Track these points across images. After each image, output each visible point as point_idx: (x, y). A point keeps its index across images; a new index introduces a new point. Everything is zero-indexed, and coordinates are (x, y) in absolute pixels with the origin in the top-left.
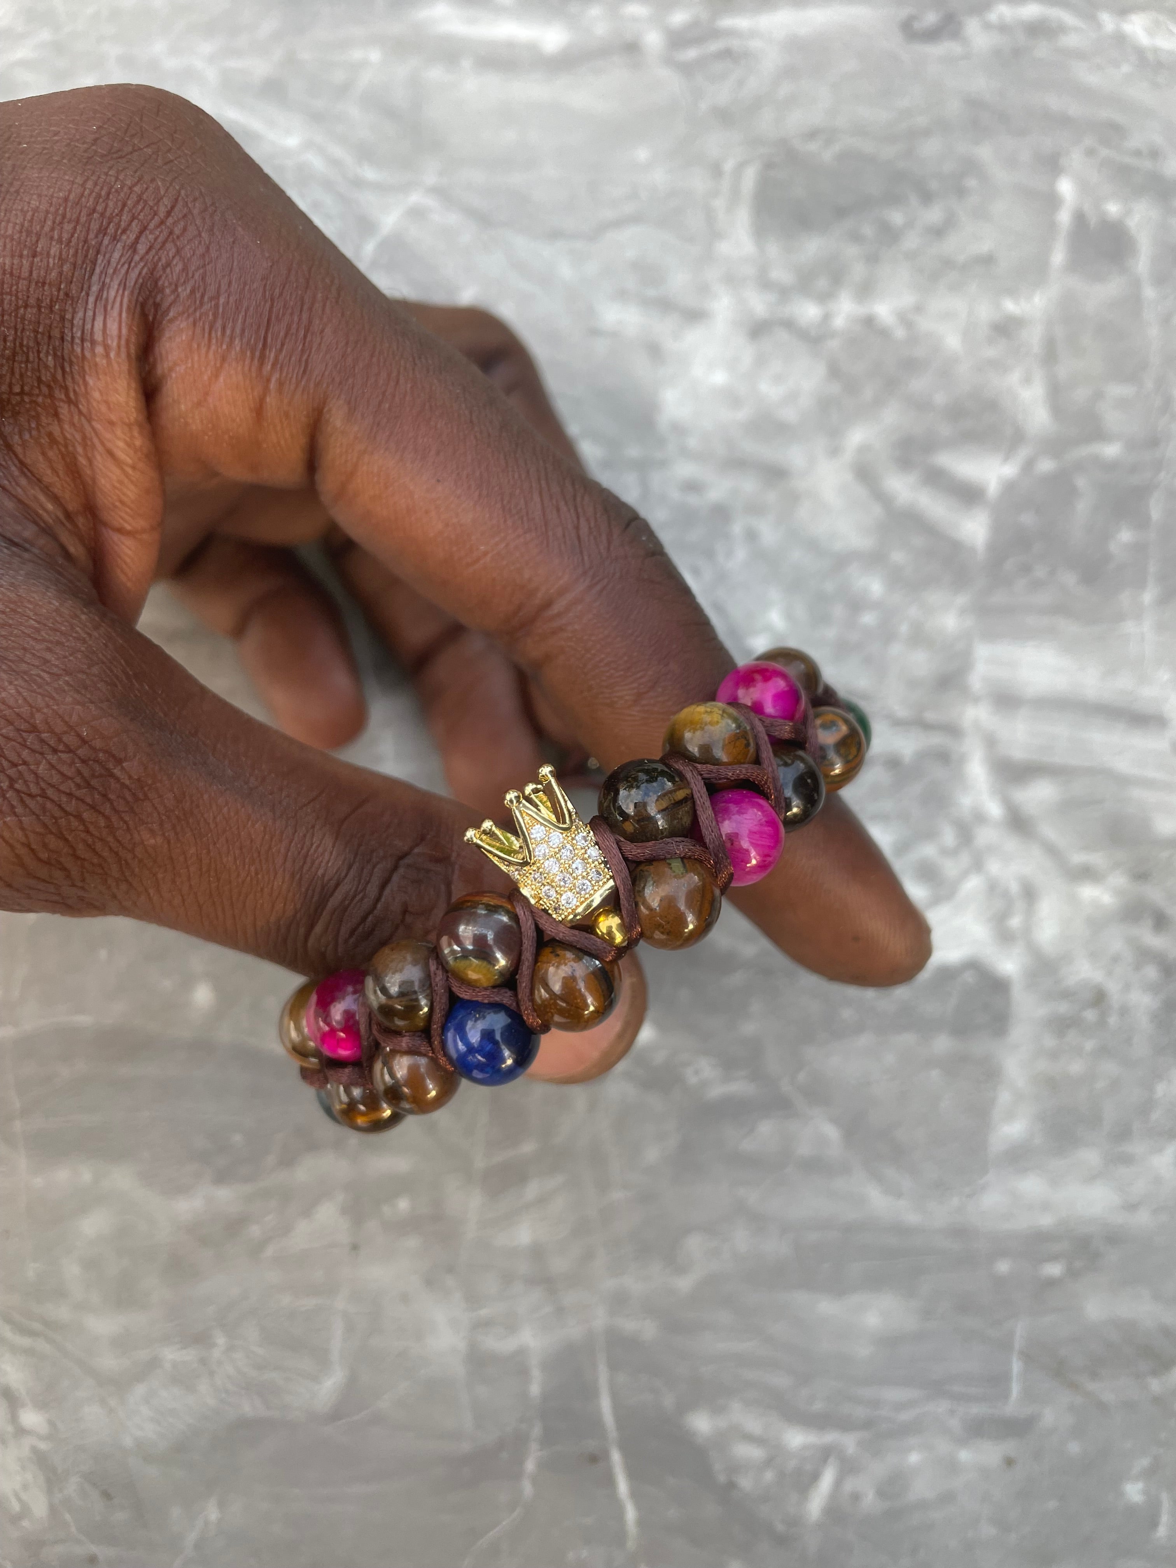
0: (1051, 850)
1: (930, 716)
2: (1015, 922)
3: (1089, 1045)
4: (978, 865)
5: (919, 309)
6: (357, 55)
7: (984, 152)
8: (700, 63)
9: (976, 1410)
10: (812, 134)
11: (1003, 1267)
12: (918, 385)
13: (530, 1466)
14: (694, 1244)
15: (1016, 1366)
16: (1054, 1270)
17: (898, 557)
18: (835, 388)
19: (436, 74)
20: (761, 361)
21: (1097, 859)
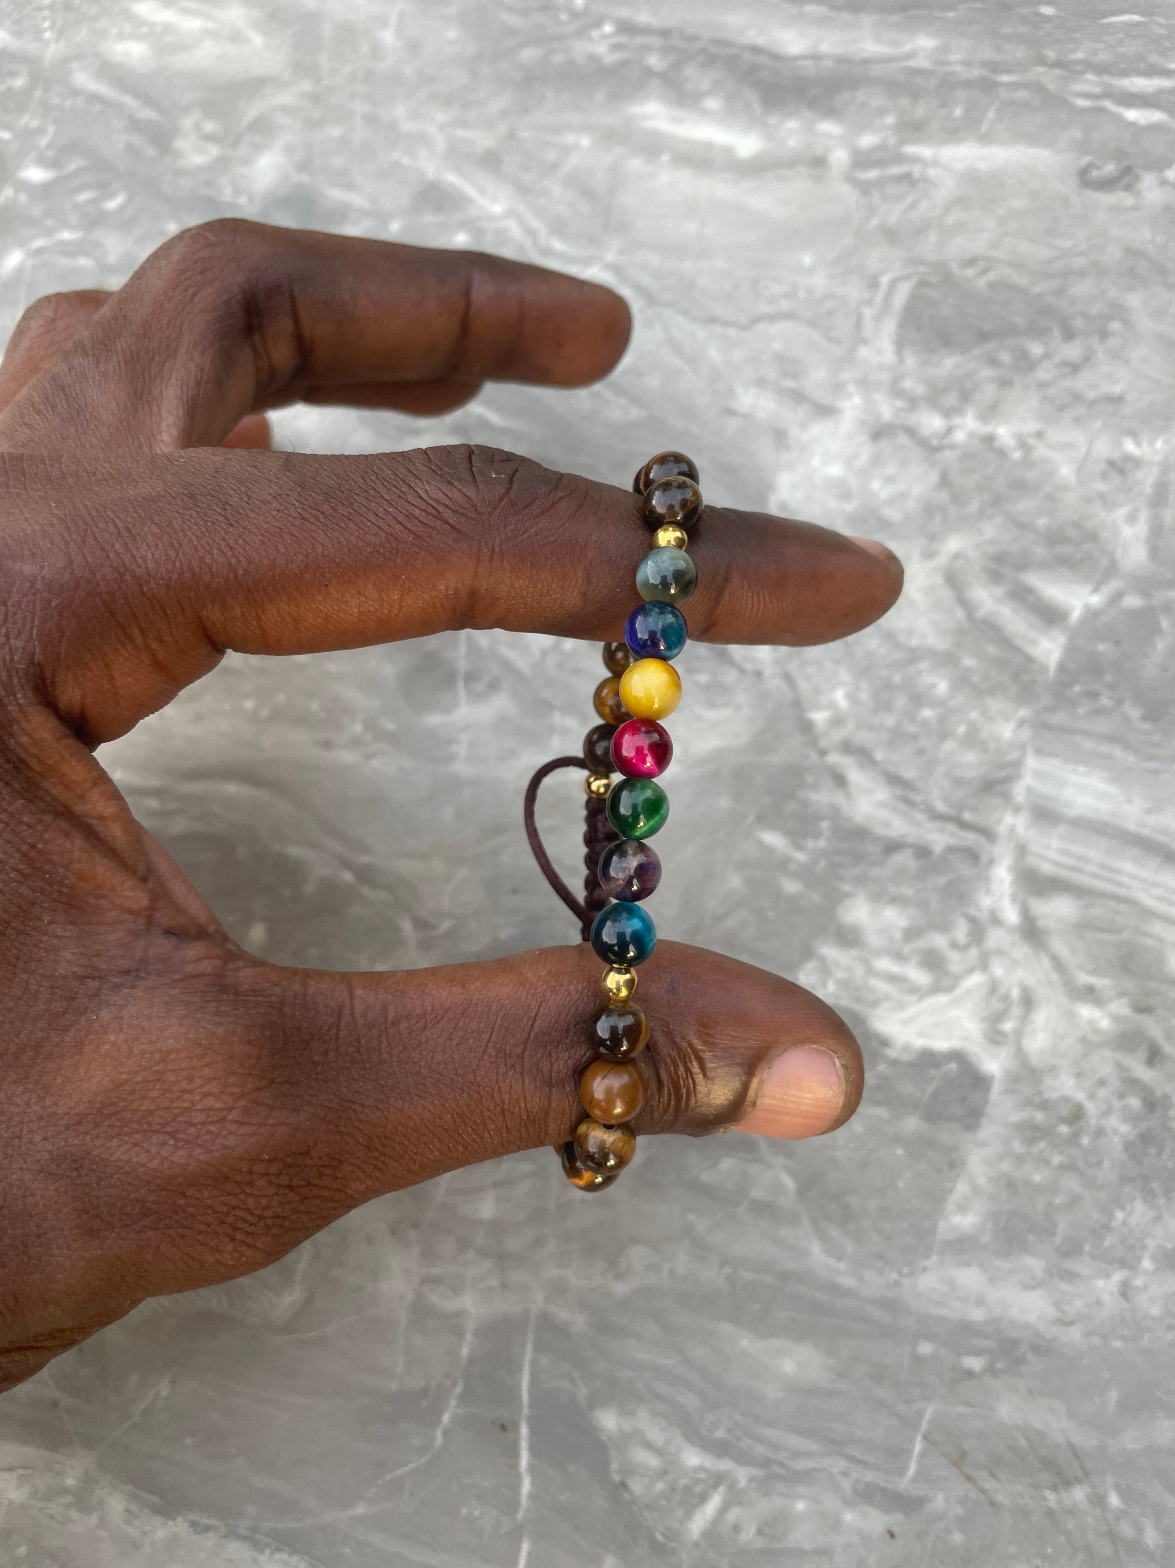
0: (1058, 965)
1: (967, 816)
2: (1008, 1026)
3: (1057, 1159)
4: (984, 964)
5: (1039, 435)
6: (569, 139)
7: (1134, 300)
8: (879, 184)
9: (869, 1477)
10: (972, 262)
11: (925, 1348)
12: (1023, 506)
13: (446, 1418)
14: (637, 1254)
15: (918, 1447)
16: (975, 1363)
17: (968, 662)
18: (943, 496)
19: (636, 164)
20: (876, 461)
21: (1101, 983)
